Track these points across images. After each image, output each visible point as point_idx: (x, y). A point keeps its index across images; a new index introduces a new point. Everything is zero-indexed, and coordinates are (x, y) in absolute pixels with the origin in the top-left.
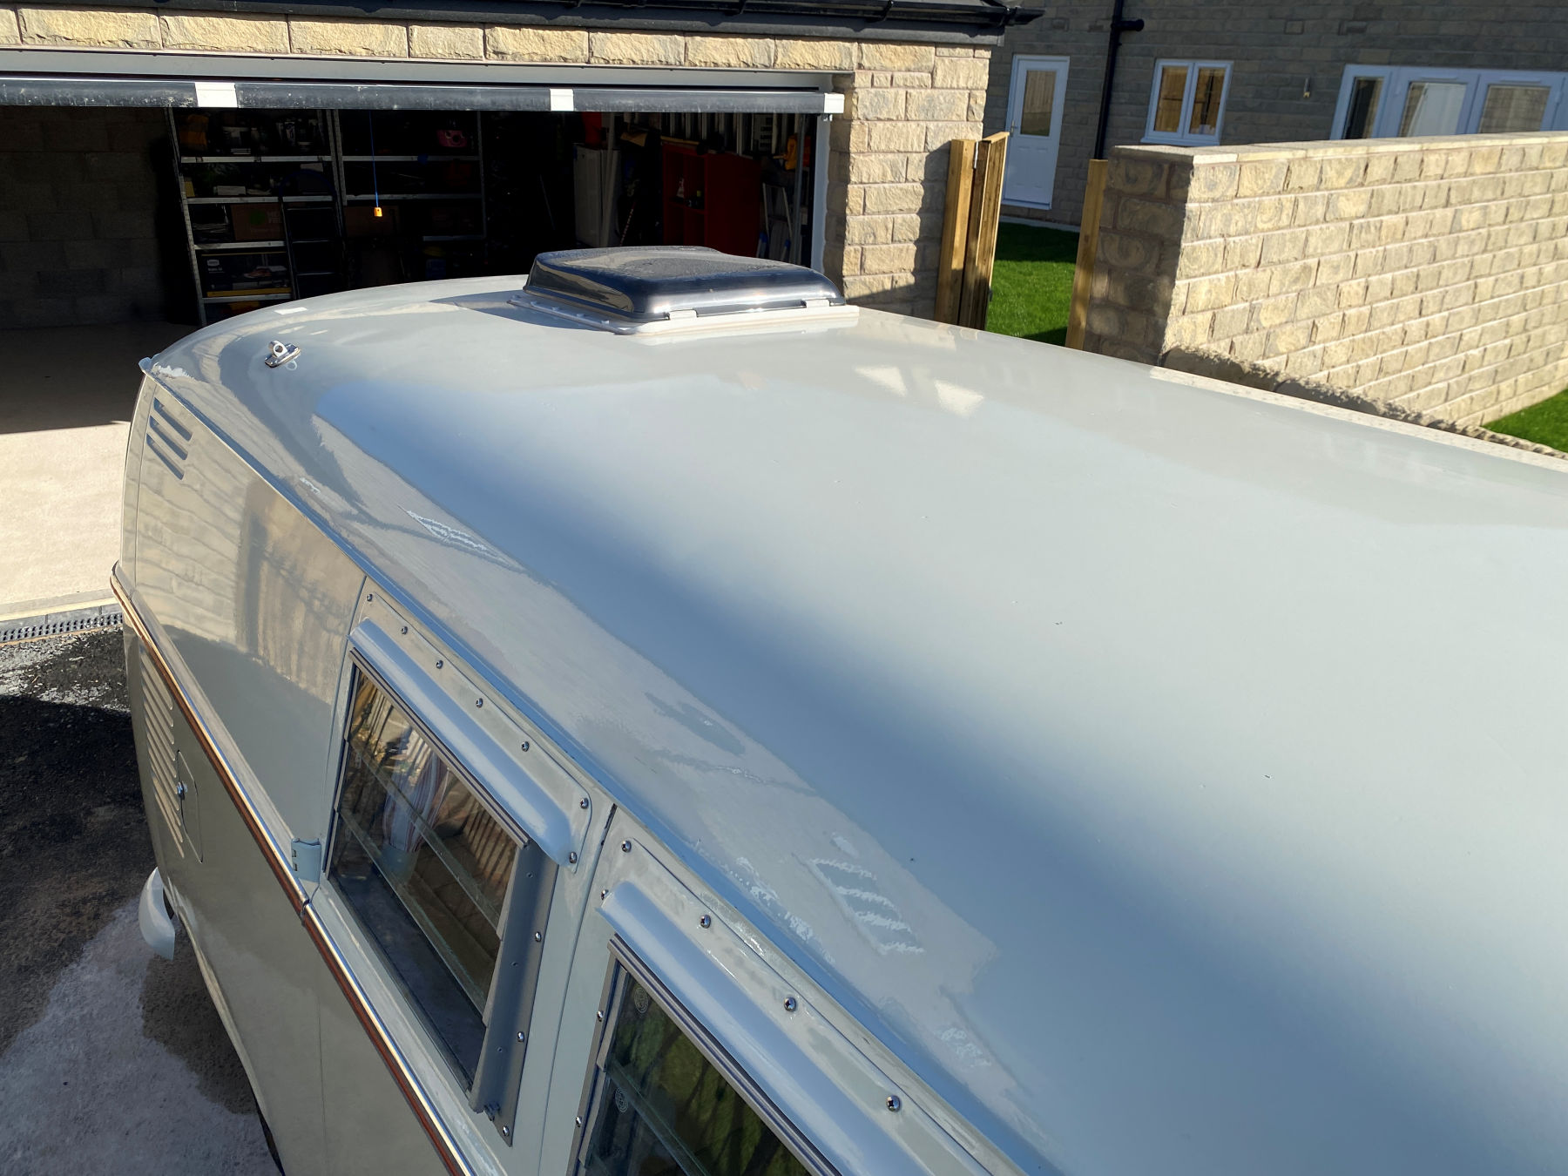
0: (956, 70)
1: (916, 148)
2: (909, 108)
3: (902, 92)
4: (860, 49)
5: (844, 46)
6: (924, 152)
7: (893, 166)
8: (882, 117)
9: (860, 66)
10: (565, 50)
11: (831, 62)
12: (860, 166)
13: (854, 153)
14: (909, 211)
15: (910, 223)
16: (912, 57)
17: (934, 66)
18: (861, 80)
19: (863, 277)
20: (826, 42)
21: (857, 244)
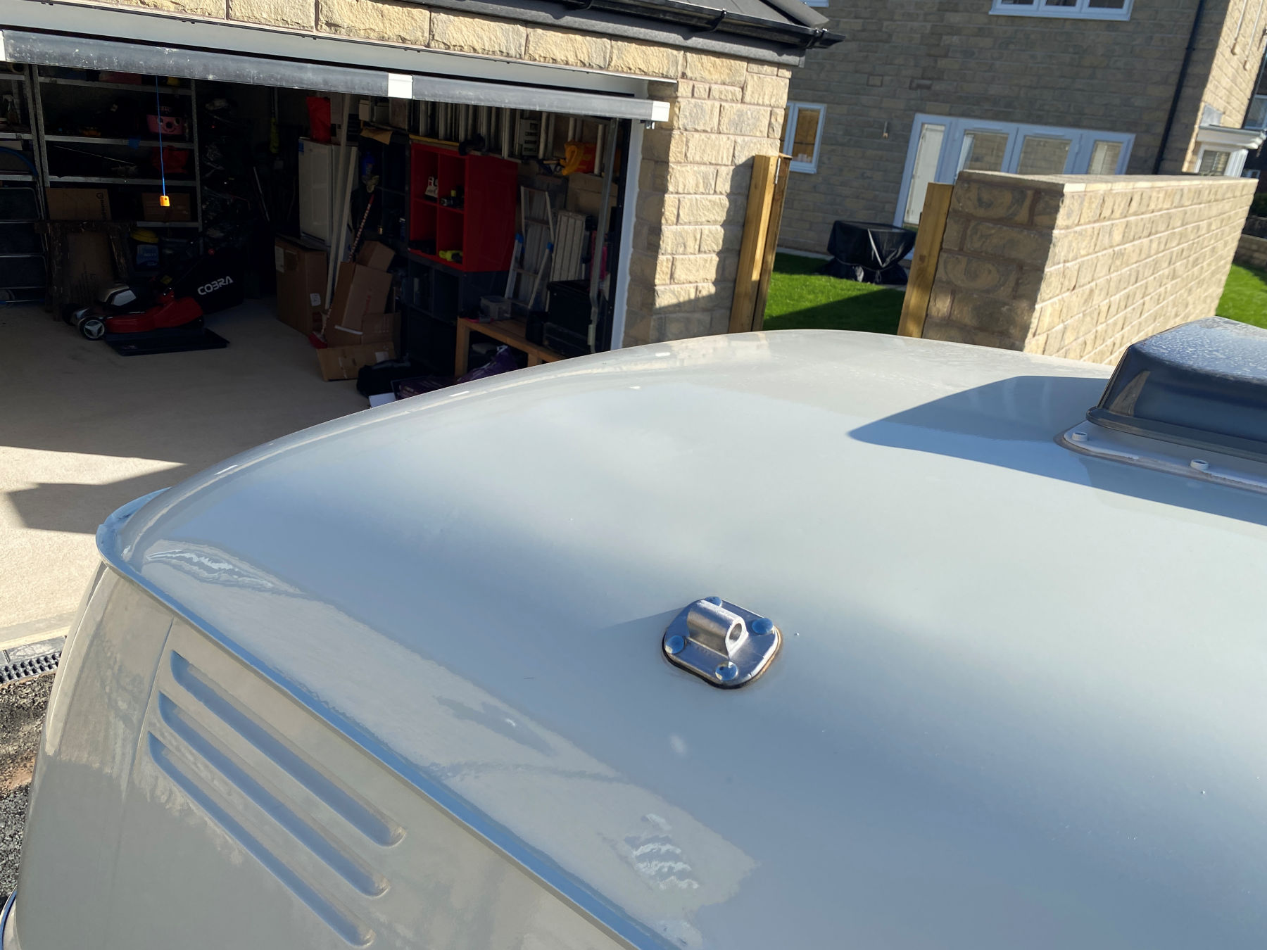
0: (763, 86)
1: (725, 161)
2: (722, 121)
3: (717, 104)
4: (685, 58)
5: (671, 53)
6: (732, 165)
7: (705, 178)
8: (699, 129)
9: (684, 75)
10: (404, 29)
11: (659, 69)
12: (677, 176)
13: (674, 163)
14: (715, 222)
15: (715, 235)
16: (727, 71)
17: (745, 82)
18: (684, 89)
19: (672, 287)
20: (656, 48)
21: (669, 254)
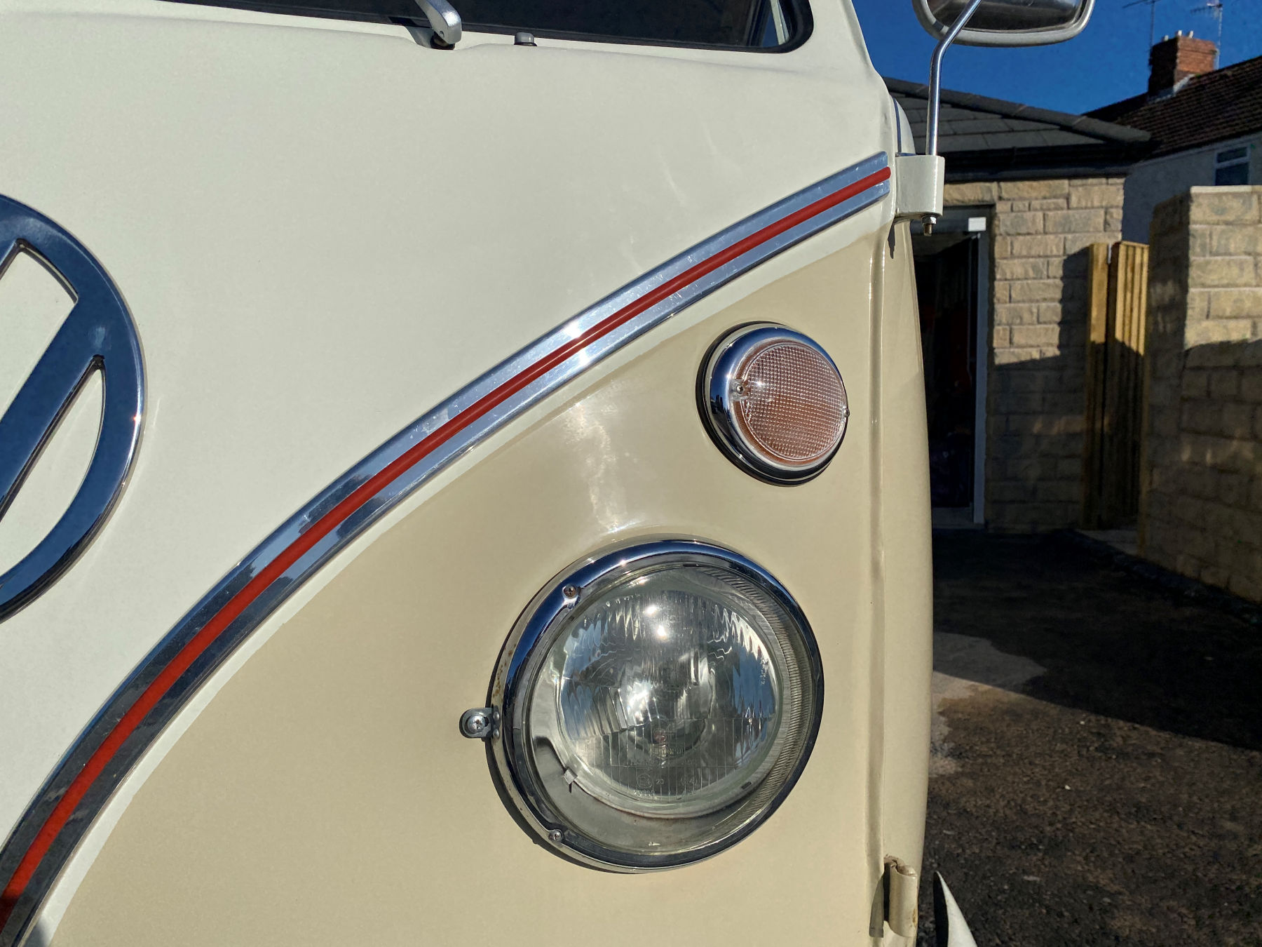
0: (1090, 194)
1: (1055, 252)
2: (1048, 225)
3: (1040, 214)
4: (999, 187)
6: (1064, 255)
7: (1034, 267)
8: (1022, 233)
9: (1000, 198)
12: (1004, 267)
13: (999, 259)
14: (1052, 300)
15: (1053, 310)
16: (1046, 189)
17: (1069, 194)
18: (1000, 207)
19: (1012, 350)
21: (1005, 325)
